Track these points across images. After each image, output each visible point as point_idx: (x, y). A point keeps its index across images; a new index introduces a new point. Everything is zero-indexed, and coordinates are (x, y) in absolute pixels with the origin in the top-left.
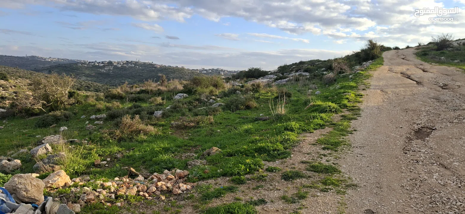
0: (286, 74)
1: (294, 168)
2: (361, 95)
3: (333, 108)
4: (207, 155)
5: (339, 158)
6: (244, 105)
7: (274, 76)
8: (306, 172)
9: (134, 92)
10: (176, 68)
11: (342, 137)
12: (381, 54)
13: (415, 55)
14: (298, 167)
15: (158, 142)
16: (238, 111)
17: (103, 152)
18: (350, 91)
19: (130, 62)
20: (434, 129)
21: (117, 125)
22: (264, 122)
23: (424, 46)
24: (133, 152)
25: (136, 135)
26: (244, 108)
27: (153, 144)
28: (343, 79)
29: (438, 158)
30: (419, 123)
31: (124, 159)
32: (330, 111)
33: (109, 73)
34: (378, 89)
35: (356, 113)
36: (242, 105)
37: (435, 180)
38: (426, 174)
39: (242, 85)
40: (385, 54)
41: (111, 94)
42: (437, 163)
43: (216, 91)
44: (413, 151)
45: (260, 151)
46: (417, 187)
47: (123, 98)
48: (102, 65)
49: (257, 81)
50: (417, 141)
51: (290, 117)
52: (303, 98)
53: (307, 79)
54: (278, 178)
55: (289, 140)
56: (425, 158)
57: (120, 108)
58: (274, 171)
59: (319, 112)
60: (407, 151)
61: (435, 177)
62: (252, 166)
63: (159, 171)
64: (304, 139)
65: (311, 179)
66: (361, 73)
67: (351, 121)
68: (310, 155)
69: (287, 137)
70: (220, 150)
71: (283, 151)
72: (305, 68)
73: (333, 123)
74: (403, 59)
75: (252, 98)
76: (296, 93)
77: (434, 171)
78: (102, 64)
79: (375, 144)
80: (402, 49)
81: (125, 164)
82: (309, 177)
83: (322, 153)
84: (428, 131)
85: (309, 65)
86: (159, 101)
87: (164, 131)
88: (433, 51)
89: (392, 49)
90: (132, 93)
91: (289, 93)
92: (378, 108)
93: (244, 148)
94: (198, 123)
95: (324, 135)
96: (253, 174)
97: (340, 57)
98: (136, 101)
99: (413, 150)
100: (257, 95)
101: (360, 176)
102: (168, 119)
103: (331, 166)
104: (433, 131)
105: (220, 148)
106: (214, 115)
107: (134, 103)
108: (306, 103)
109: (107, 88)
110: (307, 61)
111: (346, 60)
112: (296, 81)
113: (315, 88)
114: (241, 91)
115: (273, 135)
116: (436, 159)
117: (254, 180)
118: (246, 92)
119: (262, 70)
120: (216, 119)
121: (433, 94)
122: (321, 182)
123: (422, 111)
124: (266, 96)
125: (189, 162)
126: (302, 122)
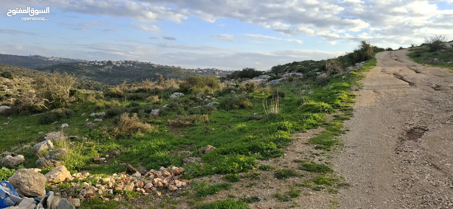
0: (280, 75)
1: (287, 167)
2: (354, 96)
3: (326, 108)
4: (202, 153)
5: (332, 158)
6: (239, 104)
7: (268, 76)
8: (299, 171)
9: (132, 91)
10: (172, 68)
11: (335, 137)
12: (374, 55)
13: (408, 56)
14: (290, 166)
15: (155, 140)
16: (232, 110)
17: (102, 149)
18: (343, 91)
19: (129, 62)
20: (426, 130)
21: (116, 123)
22: (258, 121)
23: (417, 48)
24: (131, 149)
25: (134, 133)
26: (238, 107)
27: (150, 142)
28: (336, 79)
29: (430, 158)
30: (412, 123)
31: (122, 155)
32: (323, 111)
33: (109, 72)
34: (371, 89)
35: (348, 113)
36: (237, 104)
37: (427, 180)
38: (418, 175)
39: (236, 85)
40: (378, 55)
41: (110, 92)
42: (429, 163)
43: (211, 91)
44: (405, 152)
45: (254, 149)
46: (408, 187)
47: (122, 97)
48: (102, 64)
49: (251, 81)
50: (409, 141)
51: (283, 117)
52: (297, 98)
53: (300, 79)
54: (271, 177)
55: (282, 139)
56: (417, 159)
57: (118, 106)
58: (267, 169)
59: (311, 112)
60: (399, 152)
61: (426, 177)
62: (246, 164)
63: (156, 167)
64: (297, 139)
65: (303, 178)
66: (354, 74)
67: (344, 121)
68: (303, 154)
69: (280, 136)
70: (214, 148)
71: (276, 150)
72: (298, 68)
73: (326, 122)
74: (396, 60)
75: (246, 97)
76: (290, 93)
77: (426, 172)
79: (367, 144)
80: (395, 50)
81: (123, 161)
82: (302, 176)
83: (315, 153)
84: (420, 132)
85: (302, 65)
86: (156, 100)
87: (161, 129)
88: (426, 52)
89: (385, 50)
90: (130, 92)
91: (282, 93)
92: (371, 108)
93: (238, 146)
94: (194, 121)
95: (317, 135)
96: (246, 172)
97: (333, 58)
98: (134, 100)
99: (405, 151)
100: (251, 94)
101: (352, 176)
102: (165, 117)
103: (324, 165)
105: (215, 146)
107: (132, 101)
108: (299, 103)
109: (106, 87)
110: (301, 61)
111: (340, 61)
112: (290, 81)
113: (309, 88)
114: (236, 90)
115: (266, 134)
116: (428, 159)
117: (247, 178)
118: (240, 92)
119: (256, 70)
120: (211, 118)
121: (425, 95)
122: (313, 181)
123: (414, 112)
124: (259, 96)
125: (185, 159)
126: (295, 121)
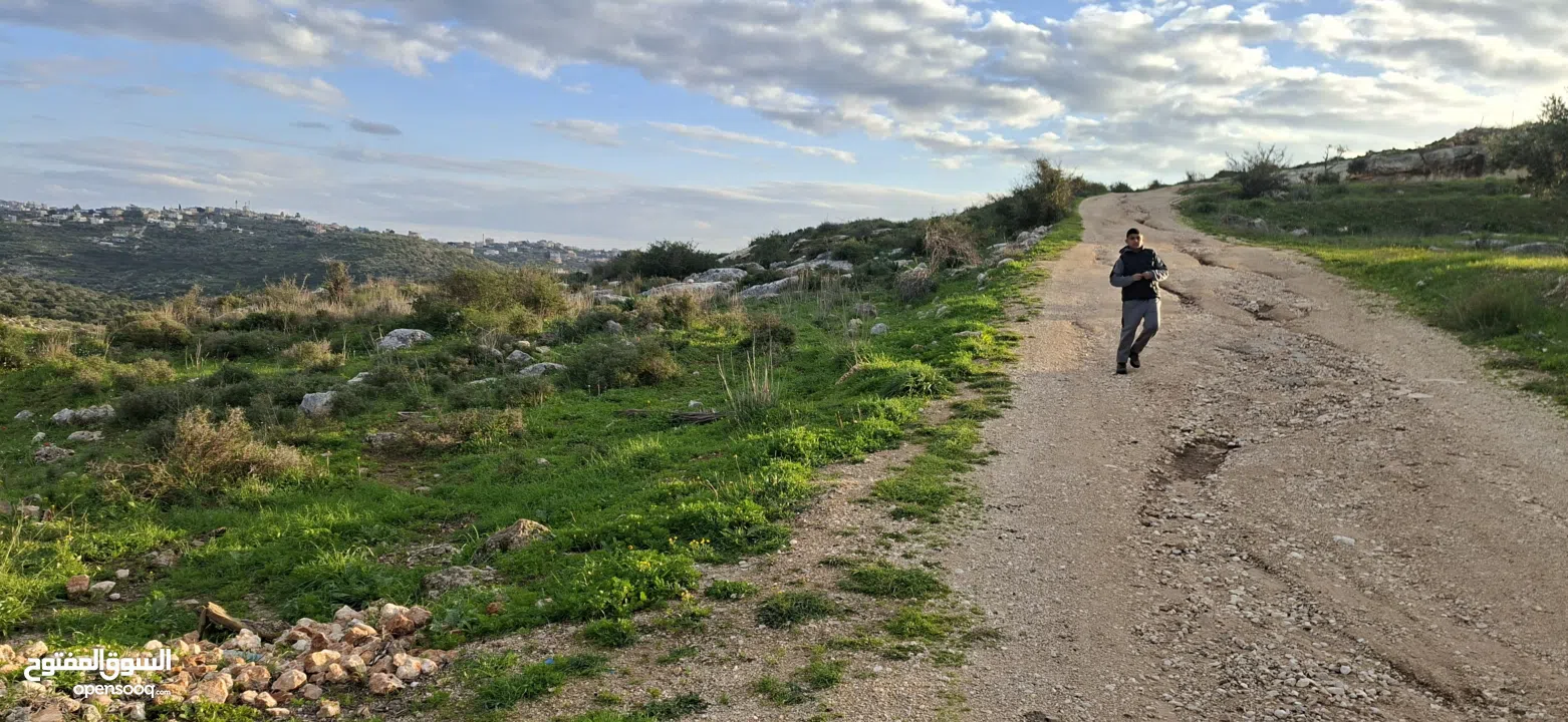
0: (778, 267)
1: (800, 583)
2: (1014, 339)
3: (926, 381)
4: (498, 550)
5: (944, 545)
6: (635, 370)
7: (736, 272)
8: (838, 595)
9: (224, 324)
10: (387, 237)
11: (953, 475)
12: (1074, 206)
13: (1178, 211)
14: (811, 579)
15: (317, 507)
16: (612, 390)
17: (100, 547)
18: (978, 324)
19: (211, 214)
20: (1231, 447)
21: (158, 446)
22: (703, 427)
23: (1202, 184)
24: (218, 546)
25: (233, 482)
26: (632, 380)
27: (296, 515)
28: (957, 283)
29: (1245, 537)
30: (1189, 425)
31: (182, 570)
32: (917, 389)
33: (130, 250)
34: (1065, 317)
35: (996, 396)
36: (628, 370)
37: (1235, 608)
38: (1210, 592)
39: (628, 302)
40: (1086, 207)
41: (135, 328)
42: (1241, 554)
43: (534, 322)
44: (1168, 518)
45: (687, 528)
46: (1180, 633)
47: (183, 346)
48: (101, 221)
49: (680, 288)
50: (1182, 483)
51: (788, 412)
52: (833, 347)
53: (844, 281)
54: (745, 621)
55: (783, 487)
56: (1205, 539)
57: (168, 382)
59: (880, 395)
60: (1151, 518)
61: (1234, 599)
62: (658, 581)
63: (320, 610)
64: (833, 486)
65: (853, 618)
66: (1012, 267)
67: (983, 423)
68: (851, 538)
69: (779, 478)
70: (546, 529)
71: (763, 527)
72: (839, 245)
73: (926, 428)
74: (1142, 222)
75: (662, 346)
76: (810, 329)
77: (1232, 581)
78: (100, 217)
79: (1054, 498)
80: (1138, 191)
81: (187, 591)
82: (849, 611)
83: (891, 531)
84: (1214, 453)
85: (851, 235)
86: (321, 356)
88: (1230, 199)
89: (1109, 189)
90: (217, 328)
91: (785, 329)
92: (1066, 380)
93: (631, 520)
95: (899, 469)
96: (660, 608)
97: (949, 212)
98: (232, 357)
99: (1171, 515)
100: (678, 335)
101: (1009, 604)
102: (355, 422)
103: (918, 573)
104: (1230, 451)
105: (547, 522)
106: (528, 405)
107: (224, 363)
108: (841, 363)
109: (119, 306)
110: (845, 222)
111: (969, 223)
112: (810, 288)
113: (872, 313)
114: (624, 321)
115: (730, 472)
116: (1237, 541)
117: (664, 629)
118: (640, 327)
119: (696, 250)
120: (535, 420)
121: (1228, 336)
122: (886, 628)
123: (1196, 390)
124: (707, 339)
125: (433, 574)
126: (826, 427)
